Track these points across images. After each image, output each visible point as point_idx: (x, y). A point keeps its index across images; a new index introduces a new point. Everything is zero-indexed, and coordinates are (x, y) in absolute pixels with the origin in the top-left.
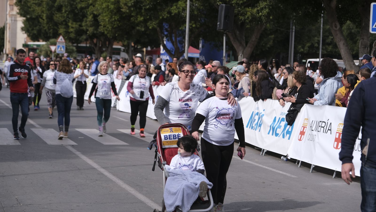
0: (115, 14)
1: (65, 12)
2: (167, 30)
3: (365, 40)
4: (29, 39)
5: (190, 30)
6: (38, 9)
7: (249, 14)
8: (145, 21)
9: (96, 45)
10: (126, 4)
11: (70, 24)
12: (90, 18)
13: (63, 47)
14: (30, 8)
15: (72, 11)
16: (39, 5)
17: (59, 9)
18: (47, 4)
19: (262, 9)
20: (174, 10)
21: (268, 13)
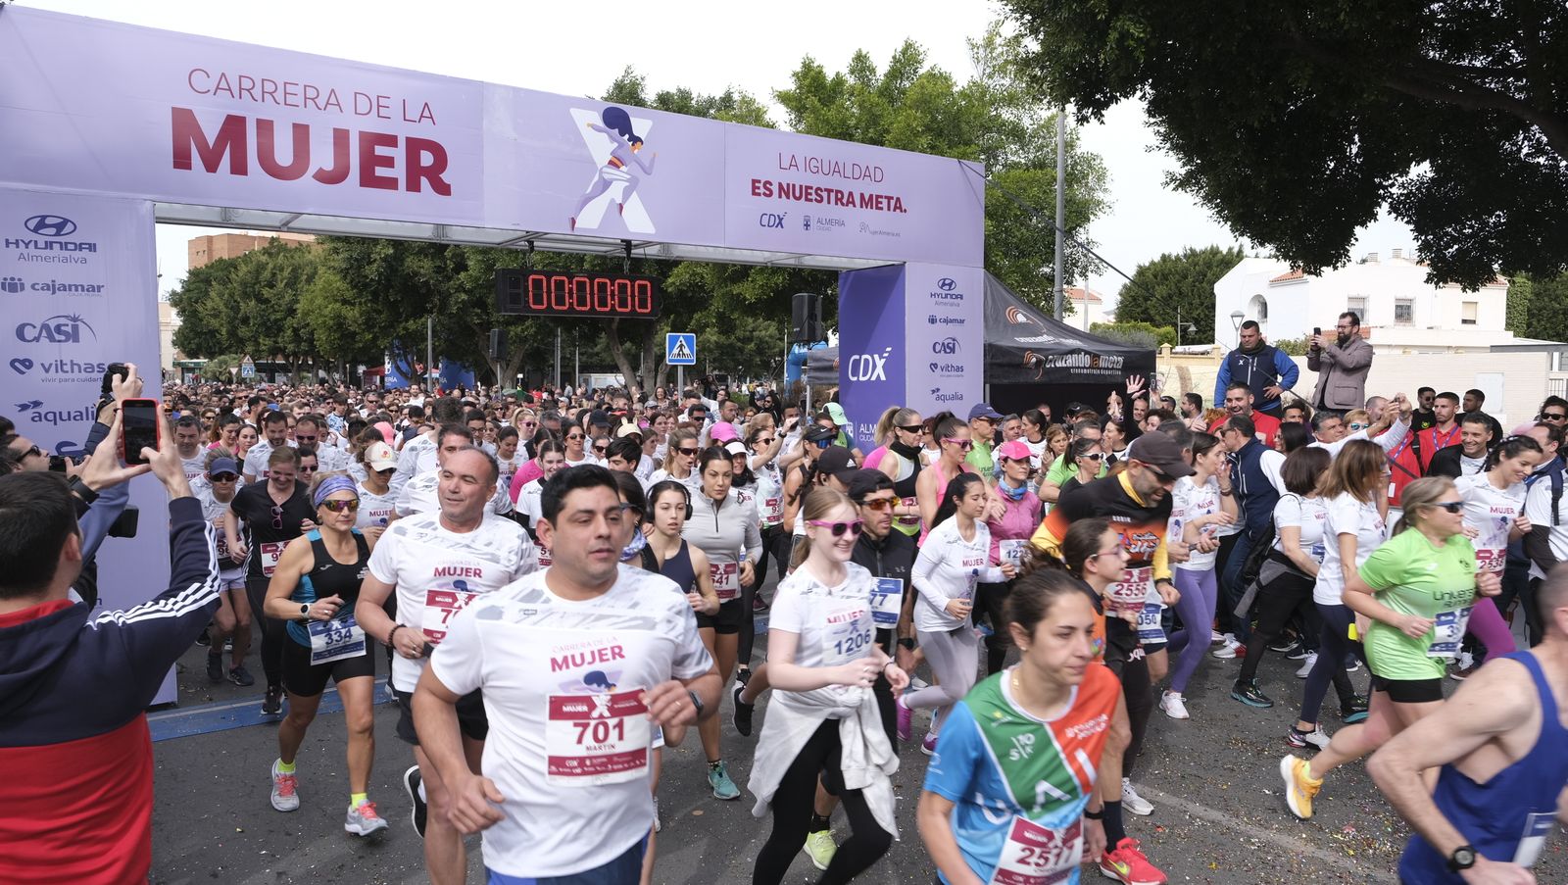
0: (335, 331)
1: (254, 326)
2: (399, 349)
3: (650, 364)
4: (183, 355)
5: (434, 350)
6: (214, 323)
7: (512, 333)
8: (375, 338)
9: (292, 364)
10: (355, 322)
11: (261, 341)
12: (289, 332)
13: (251, 369)
14: (201, 320)
15: (264, 324)
16: (215, 316)
17: (245, 321)
18: (229, 316)
19: (527, 328)
20: (411, 325)
21: (535, 332)
